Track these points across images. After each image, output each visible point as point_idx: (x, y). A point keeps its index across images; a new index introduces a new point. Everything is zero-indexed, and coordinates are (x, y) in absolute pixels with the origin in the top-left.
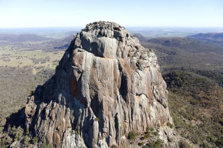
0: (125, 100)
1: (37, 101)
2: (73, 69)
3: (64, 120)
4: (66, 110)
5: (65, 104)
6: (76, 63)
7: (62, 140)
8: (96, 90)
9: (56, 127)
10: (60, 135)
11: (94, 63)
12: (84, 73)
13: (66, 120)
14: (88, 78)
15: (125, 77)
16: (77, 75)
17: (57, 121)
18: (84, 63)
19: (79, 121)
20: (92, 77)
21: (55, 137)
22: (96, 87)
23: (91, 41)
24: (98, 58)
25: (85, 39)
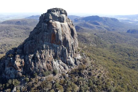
0: (73, 38)
1: (22, 57)
2: (54, 29)
3: (50, 56)
4: (50, 51)
5: (49, 48)
6: (55, 27)
7: (53, 65)
8: (65, 36)
9: (47, 61)
10: (50, 64)
11: (62, 26)
12: (59, 30)
13: (51, 56)
14: (61, 32)
15: (72, 29)
16: (56, 32)
17: (46, 58)
18: (58, 26)
19: (58, 53)
20: (62, 31)
21: (48, 66)
22: (65, 34)
23: (58, 16)
24: (62, 23)
25: (55, 16)
